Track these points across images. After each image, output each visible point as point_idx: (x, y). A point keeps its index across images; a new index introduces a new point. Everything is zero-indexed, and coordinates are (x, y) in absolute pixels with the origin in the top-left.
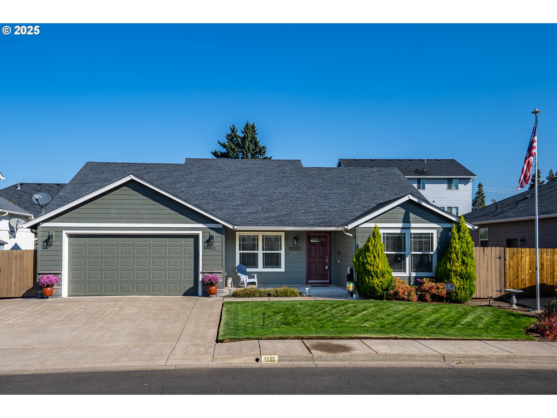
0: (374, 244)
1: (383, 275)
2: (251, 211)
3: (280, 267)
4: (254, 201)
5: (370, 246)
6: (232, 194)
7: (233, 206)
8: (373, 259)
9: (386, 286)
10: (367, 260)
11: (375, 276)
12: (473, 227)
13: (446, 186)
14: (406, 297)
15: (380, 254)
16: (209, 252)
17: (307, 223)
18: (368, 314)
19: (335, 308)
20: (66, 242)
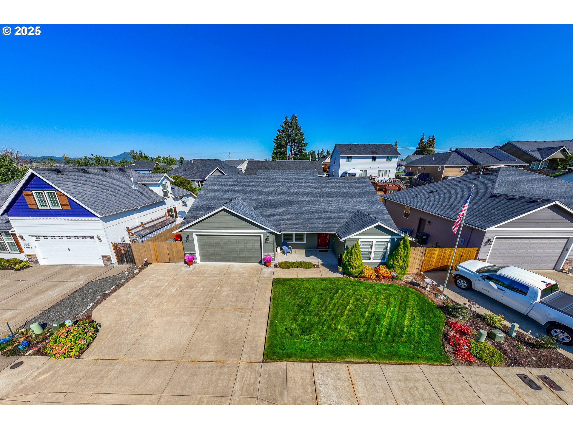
0: (356, 251)
1: (359, 267)
2: (289, 217)
3: (304, 241)
4: (291, 208)
5: (353, 252)
6: (280, 202)
7: (280, 213)
8: (354, 260)
9: (359, 272)
10: (351, 260)
11: (354, 268)
12: (412, 240)
14: (369, 277)
15: (358, 257)
16: (267, 244)
18: (350, 313)
19: (332, 299)
20: (195, 238)
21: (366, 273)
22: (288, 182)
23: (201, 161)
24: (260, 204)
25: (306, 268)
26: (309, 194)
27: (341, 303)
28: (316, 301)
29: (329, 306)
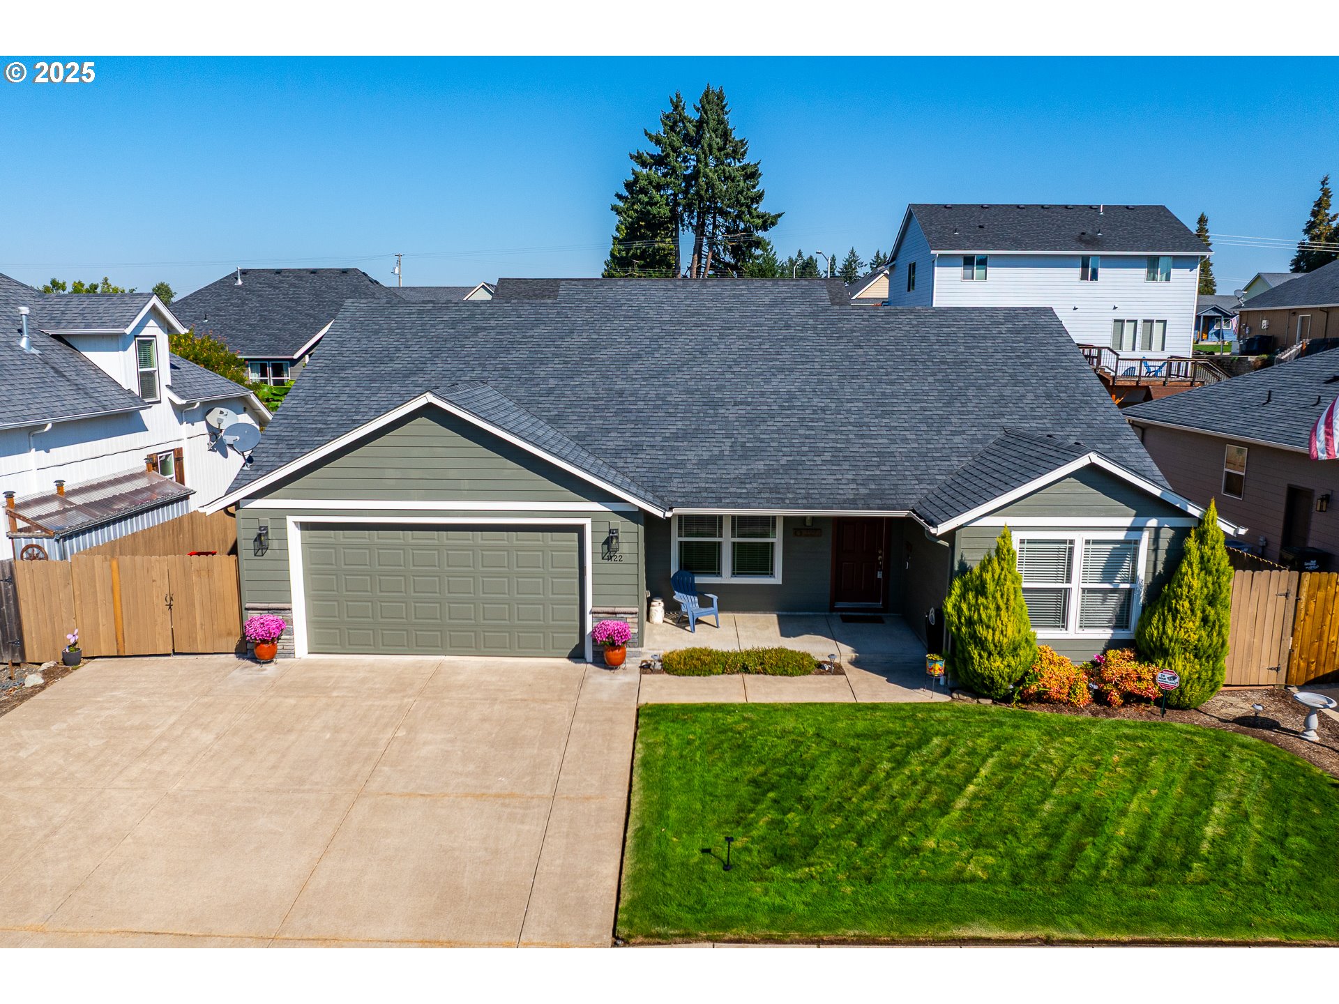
0: (999, 576)
1: (1015, 649)
2: (706, 456)
3: (772, 574)
4: (714, 423)
5: (988, 581)
6: (663, 399)
7: (666, 439)
8: (994, 613)
9: (1020, 674)
10: (980, 615)
11: (995, 653)
12: (1236, 531)
13: (1144, 271)
14: (1064, 697)
15: (1012, 602)
16: (610, 567)
18: (978, 804)
19: (900, 763)
20: (295, 537)
21: (1050, 678)
22: (696, 325)
23: (277, 277)
24: (576, 406)
25: (785, 675)
26: (791, 370)
27: (938, 775)
28: (834, 768)
29: (890, 786)
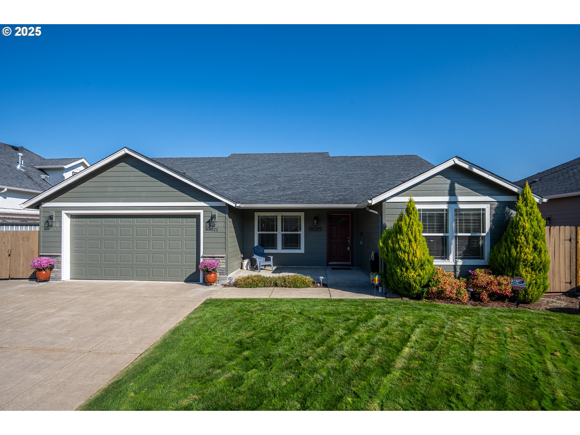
0: (409, 223)
1: (422, 265)
3: (300, 248)
5: (403, 225)
7: (250, 186)
8: (407, 244)
9: (426, 281)
10: (399, 245)
11: (410, 268)
12: (541, 200)
14: (454, 296)
15: (418, 237)
16: (211, 234)
17: (324, 201)
18: (415, 364)
19: (350, 331)
21: (445, 283)
25: (296, 287)
26: (311, 169)
27: (380, 340)
29: (342, 347)
